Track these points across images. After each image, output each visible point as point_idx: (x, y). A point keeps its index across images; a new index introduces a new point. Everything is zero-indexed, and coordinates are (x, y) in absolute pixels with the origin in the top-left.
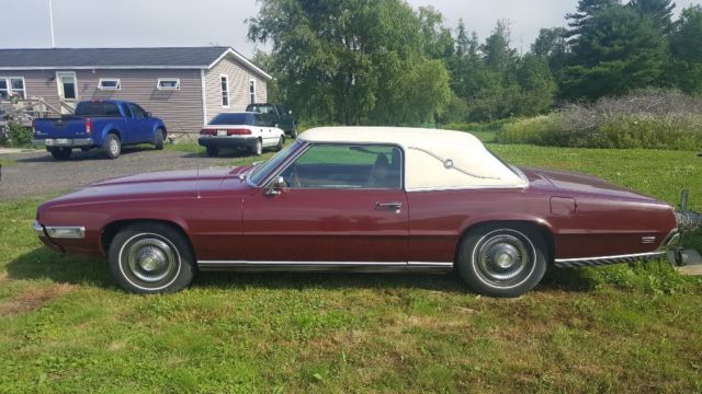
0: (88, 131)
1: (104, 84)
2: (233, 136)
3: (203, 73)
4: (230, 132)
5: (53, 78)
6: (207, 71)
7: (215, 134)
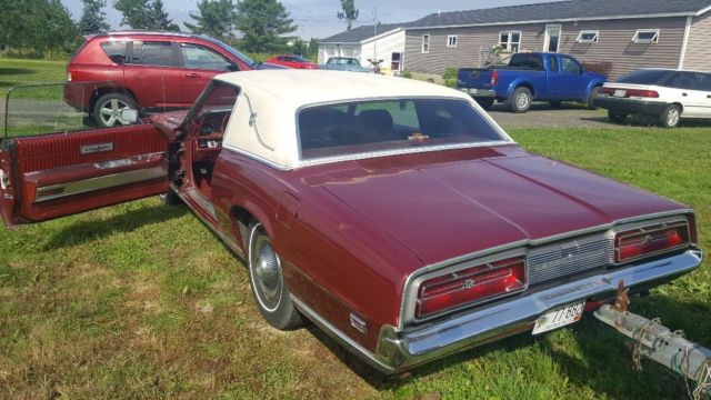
0: (493, 81)
1: (585, 37)
2: (632, 98)
3: (689, 21)
4: (630, 93)
5: (543, 32)
6: (695, 19)
7: (612, 94)
